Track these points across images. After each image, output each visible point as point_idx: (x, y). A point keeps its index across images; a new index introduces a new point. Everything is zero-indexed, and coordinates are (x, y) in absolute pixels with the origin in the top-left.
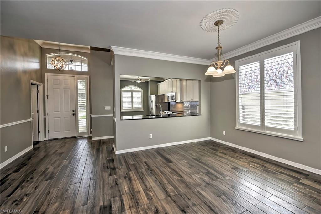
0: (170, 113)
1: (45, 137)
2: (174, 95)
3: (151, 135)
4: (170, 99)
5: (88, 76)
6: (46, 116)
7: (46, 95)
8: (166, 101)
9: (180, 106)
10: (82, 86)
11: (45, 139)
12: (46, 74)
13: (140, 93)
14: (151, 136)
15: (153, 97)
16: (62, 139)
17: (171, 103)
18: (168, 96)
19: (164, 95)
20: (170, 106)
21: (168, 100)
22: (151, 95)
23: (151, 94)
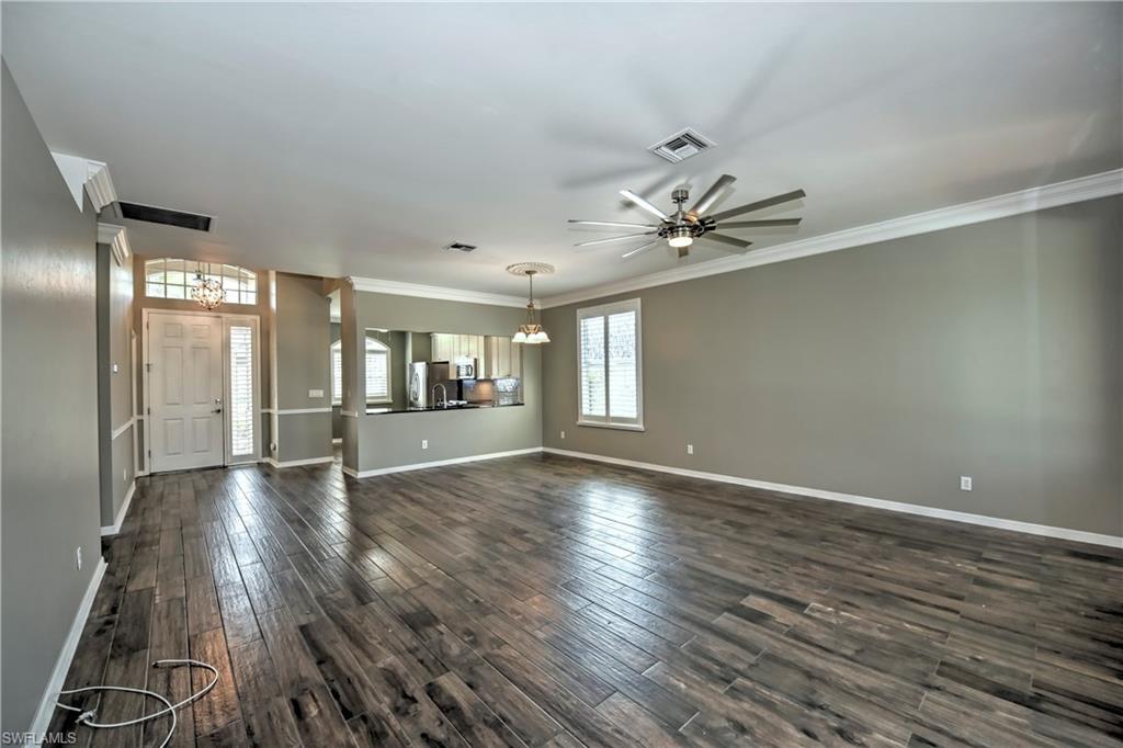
0: (461, 403)
1: (142, 468)
2: (472, 364)
3: (425, 442)
4: (463, 372)
5: (258, 318)
6: (145, 417)
7: (145, 362)
8: (453, 376)
9: (485, 388)
10: (242, 341)
11: (141, 474)
12: (145, 311)
13: (384, 357)
14: (425, 444)
15: (420, 368)
16: (188, 471)
17: (465, 382)
18: (459, 367)
19: (447, 363)
20: (464, 391)
21: (458, 374)
22: (413, 362)
23: (415, 360)
